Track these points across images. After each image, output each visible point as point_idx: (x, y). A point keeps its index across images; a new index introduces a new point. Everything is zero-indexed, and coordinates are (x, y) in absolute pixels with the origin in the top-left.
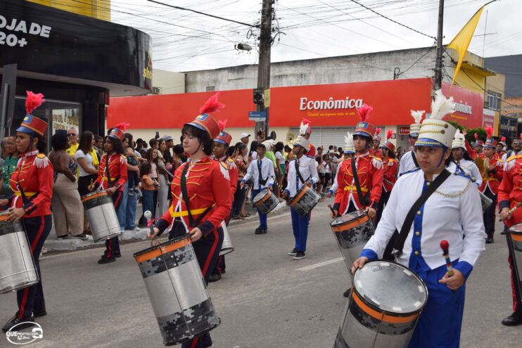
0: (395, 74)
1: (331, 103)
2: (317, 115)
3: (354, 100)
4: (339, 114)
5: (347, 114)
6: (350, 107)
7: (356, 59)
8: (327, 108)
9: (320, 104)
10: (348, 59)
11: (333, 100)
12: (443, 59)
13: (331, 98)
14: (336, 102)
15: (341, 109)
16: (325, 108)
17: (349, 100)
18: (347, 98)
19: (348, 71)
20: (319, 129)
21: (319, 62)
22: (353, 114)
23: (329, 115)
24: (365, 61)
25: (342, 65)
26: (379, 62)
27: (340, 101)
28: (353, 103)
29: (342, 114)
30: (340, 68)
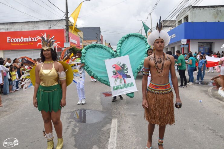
0: (49, 27)
1: (22, 39)
2: (16, 44)
3: (32, 38)
4: (26, 44)
5: (29, 44)
6: (31, 41)
7: (31, 23)
8: (20, 42)
9: (17, 40)
10: (28, 23)
11: (23, 38)
12: (69, 21)
13: (22, 37)
14: (24, 39)
15: (27, 42)
16: (19, 41)
17: (30, 38)
18: (29, 37)
19: (28, 28)
20: (17, 51)
21: (15, 24)
22: (32, 44)
23: (22, 44)
24: (35, 24)
25: (25, 25)
26: (41, 25)
27: (26, 39)
28: (32, 39)
29: (27, 44)
30: (24, 26)
